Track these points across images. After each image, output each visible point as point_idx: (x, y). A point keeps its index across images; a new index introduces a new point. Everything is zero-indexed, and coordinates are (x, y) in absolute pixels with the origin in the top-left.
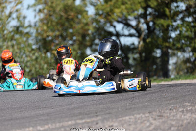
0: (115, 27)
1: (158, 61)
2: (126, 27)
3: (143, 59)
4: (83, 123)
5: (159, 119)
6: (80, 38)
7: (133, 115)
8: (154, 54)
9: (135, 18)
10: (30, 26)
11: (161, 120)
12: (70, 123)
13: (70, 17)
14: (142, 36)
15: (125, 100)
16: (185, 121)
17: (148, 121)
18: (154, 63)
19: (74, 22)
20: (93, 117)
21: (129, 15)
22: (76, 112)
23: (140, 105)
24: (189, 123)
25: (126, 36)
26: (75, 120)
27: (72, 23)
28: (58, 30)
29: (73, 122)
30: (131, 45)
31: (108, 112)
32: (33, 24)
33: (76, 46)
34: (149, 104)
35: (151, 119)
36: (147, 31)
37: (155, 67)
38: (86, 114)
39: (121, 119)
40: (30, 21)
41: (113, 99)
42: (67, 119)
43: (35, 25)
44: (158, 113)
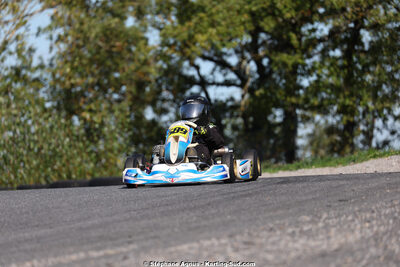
0: (197, 68)
1: (277, 131)
2: (218, 68)
3: (250, 126)
4: (99, 258)
5: (245, 249)
6: (133, 89)
7: (198, 241)
8: (270, 118)
9: (237, 52)
10: (41, 67)
11: (247, 253)
12: (74, 257)
13: (114, 50)
14: (249, 84)
15: (191, 209)
16: (293, 254)
17: (223, 253)
18: (270, 134)
19: (122, 58)
20: (122, 244)
21: (224, 45)
22: (94, 234)
23: (218, 220)
24: (299, 258)
25: (218, 84)
26: (86, 251)
27: (118, 60)
28: (93, 75)
29: (82, 255)
30: (227, 101)
31: (152, 234)
32: (46, 63)
33: (126, 105)
34: (235, 218)
35: (229, 249)
36: (257, 76)
37: (272, 141)
38: (111, 239)
39: (173, 249)
40: (40, 58)
41: (170, 208)
42: (72, 249)
43: (51, 65)
44: (246, 238)
